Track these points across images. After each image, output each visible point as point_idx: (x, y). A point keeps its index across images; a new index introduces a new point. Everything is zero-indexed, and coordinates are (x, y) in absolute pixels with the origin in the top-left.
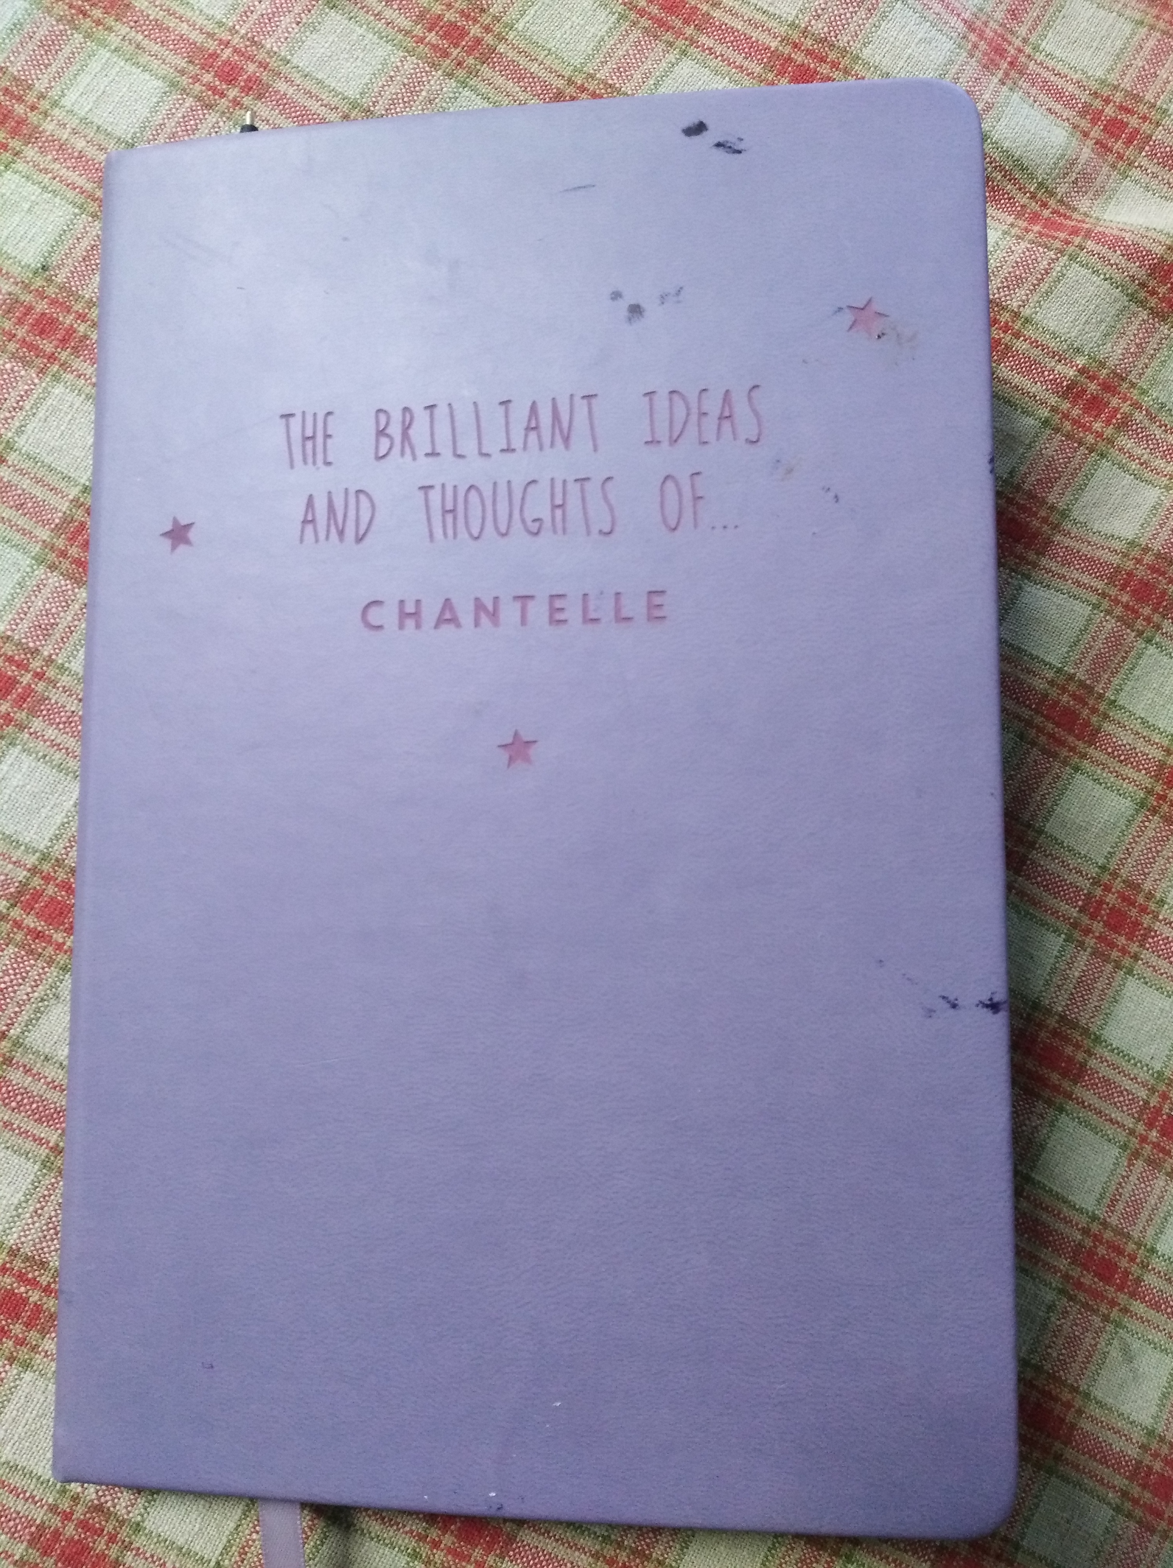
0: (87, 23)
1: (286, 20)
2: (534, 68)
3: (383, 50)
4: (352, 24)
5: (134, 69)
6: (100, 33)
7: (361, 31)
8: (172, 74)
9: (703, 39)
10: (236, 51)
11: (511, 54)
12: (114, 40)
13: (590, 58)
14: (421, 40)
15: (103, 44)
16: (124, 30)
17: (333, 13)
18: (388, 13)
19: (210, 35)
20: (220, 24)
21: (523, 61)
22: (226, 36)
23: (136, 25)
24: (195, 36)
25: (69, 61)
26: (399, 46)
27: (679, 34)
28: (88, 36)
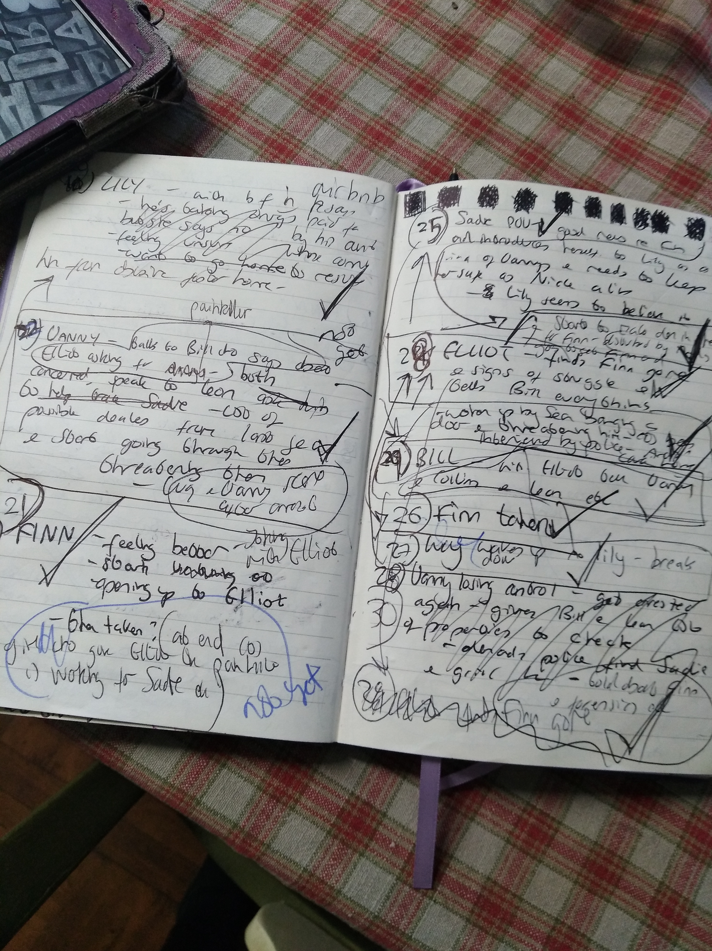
0: (377, 149)
1: (460, 149)
2: (565, 173)
3: (501, 163)
4: (487, 152)
5: (395, 168)
6: (382, 153)
7: (492, 155)
8: (411, 171)
9: (639, 163)
10: (438, 162)
11: (556, 167)
12: (388, 156)
13: (589, 169)
14: (517, 160)
15: (382, 157)
16: (392, 152)
17: (479, 147)
18: (503, 148)
19: (428, 155)
20: (432, 150)
21: (560, 171)
22: (434, 155)
23: (397, 150)
24: (420, 155)
25: (368, 164)
26: (508, 162)
27: (628, 161)
28: (377, 154)
